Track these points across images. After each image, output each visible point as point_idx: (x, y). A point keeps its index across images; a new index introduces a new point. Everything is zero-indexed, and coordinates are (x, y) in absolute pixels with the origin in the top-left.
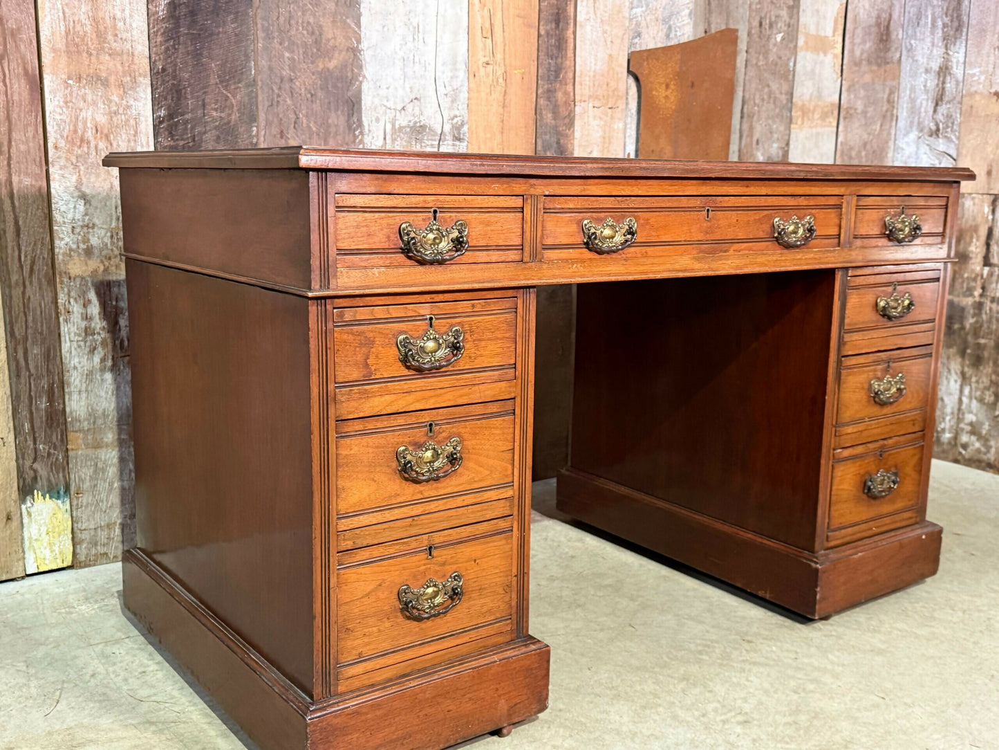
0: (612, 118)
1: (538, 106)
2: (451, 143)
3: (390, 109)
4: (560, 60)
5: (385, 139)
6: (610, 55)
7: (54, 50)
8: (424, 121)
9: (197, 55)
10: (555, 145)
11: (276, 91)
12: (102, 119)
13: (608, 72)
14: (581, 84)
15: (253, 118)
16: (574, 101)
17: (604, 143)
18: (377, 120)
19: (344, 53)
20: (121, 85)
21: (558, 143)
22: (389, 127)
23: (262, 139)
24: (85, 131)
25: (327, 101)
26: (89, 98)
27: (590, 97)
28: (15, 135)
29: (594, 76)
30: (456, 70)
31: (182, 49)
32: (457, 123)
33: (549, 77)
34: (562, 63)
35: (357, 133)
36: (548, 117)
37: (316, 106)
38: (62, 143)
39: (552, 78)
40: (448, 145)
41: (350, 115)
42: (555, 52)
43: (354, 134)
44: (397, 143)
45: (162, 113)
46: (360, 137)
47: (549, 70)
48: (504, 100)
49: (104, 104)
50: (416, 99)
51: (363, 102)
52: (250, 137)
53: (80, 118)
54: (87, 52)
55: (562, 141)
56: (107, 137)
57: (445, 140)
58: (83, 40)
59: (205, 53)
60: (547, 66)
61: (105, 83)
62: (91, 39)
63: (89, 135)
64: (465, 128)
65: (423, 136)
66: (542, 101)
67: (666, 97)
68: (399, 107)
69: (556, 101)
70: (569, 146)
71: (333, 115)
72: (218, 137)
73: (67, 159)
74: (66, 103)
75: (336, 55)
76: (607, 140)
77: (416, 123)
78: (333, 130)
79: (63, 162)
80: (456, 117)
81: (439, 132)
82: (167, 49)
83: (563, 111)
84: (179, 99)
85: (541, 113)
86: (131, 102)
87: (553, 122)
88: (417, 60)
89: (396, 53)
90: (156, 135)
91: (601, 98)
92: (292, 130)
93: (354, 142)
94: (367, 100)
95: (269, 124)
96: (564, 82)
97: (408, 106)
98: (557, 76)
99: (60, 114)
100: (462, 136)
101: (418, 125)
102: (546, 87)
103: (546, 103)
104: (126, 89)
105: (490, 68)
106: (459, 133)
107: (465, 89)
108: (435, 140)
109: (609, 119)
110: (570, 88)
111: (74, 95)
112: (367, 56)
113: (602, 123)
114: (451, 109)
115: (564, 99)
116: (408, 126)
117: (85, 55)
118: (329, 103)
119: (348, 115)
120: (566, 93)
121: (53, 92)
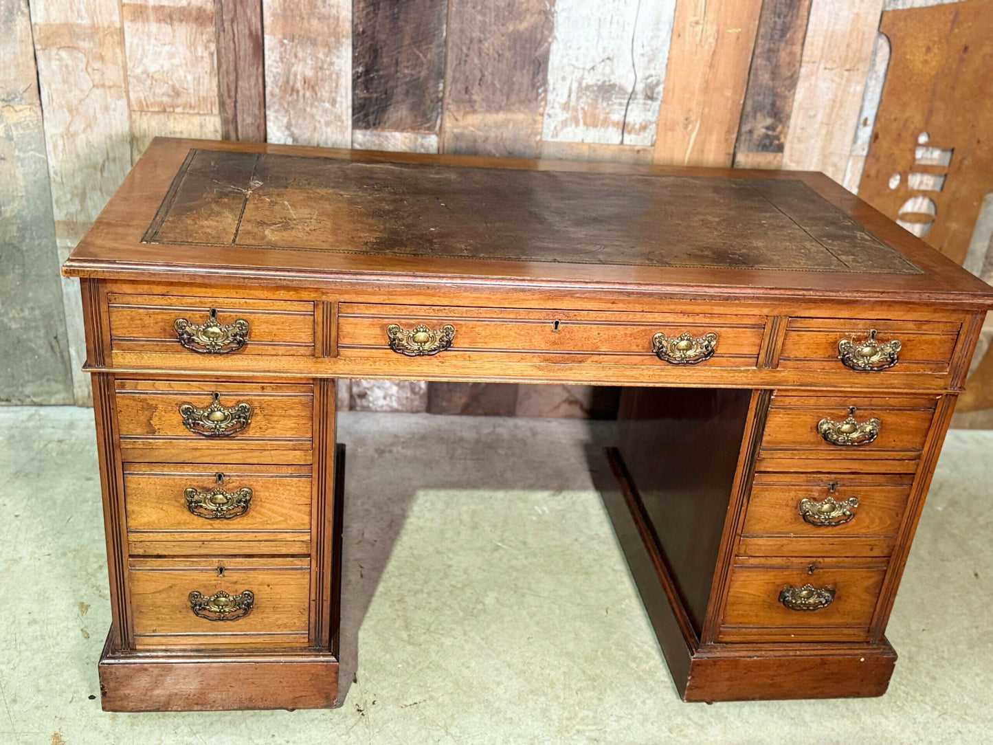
0: (848, 80)
1: (754, 66)
2: (642, 101)
3: (578, 68)
4: (789, 18)
5: (569, 96)
6: (857, 14)
7: (274, 15)
8: (614, 80)
9: (394, 19)
10: (769, 107)
11: (465, 51)
12: (310, 73)
13: (851, 33)
14: (812, 44)
15: (441, 75)
16: (801, 61)
17: (833, 107)
18: (564, 79)
19: (536, 16)
20: (327, 45)
21: (773, 104)
22: (575, 85)
23: (447, 94)
24: (295, 82)
25: (513, 60)
26: (300, 55)
27: (822, 57)
28: (240, 83)
29: (832, 37)
30: (658, 30)
31: (381, 13)
32: (651, 83)
33: (772, 36)
34: (791, 22)
35: (540, 90)
36: (765, 77)
37: (503, 66)
38: (277, 91)
39: (776, 37)
40: (638, 103)
41: (535, 75)
42: (784, 10)
43: (537, 92)
44: (582, 100)
45: (360, 69)
46: (543, 95)
47: (774, 29)
48: (712, 59)
49: (312, 60)
50: (608, 58)
51: (550, 63)
52: (437, 92)
53: (292, 71)
54: (300, 16)
55: (778, 103)
56: (313, 88)
57: (636, 98)
58: (298, 6)
59: (402, 17)
60: (772, 25)
61: (314, 43)
62: (304, 5)
63: (299, 85)
64: (661, 88)
65: (612, 94)
66: (759, 61)
67: (926, 62)
68: (589, 66)
69: (778, 61)
70: (787, 108)
71: (518, 73)
72: (408, 92)
73: (281, 104)
74: (281, 58)
75: (528, 17)
76: (838, 104)
77: (604, 82)
78: (516, 87)
79: (276, 107)
80: (652, 76)
81: (630, 90)
82: (368, 14)
83: (785, 72)
84: (375, 57)
85: (756, 74)
86: (335, 59)
87: (770, 83)
88: (615, 20)
89: (592, 14)
90: (354, 87)
91: (837, 59)
92: (476, 87)
93: (536, 99)
94: (554, 61)
95: (455, 81)
96: (790, 42)
97: (598, 66)
98: (783, 34)
99: (277, 68)
100: (655, 95)
101: (607, 83)
102: (767, 47)
103: (764, 63)
104: (332, 48)
105: (699, 28)
106: (653, 93)
107: (666, 48)
108: (624, 99)
109: (844, 82)
110: (797, 49)
111: (288, 52)
112: (560, 19)
113: (834, 85)
114: (647, 68)
115: (788, 60)
116: (596, 85)
117: (298, 18)
118: (516, 62)
119: (534, 74)
120: (791, 53)
121: (272, 50)
